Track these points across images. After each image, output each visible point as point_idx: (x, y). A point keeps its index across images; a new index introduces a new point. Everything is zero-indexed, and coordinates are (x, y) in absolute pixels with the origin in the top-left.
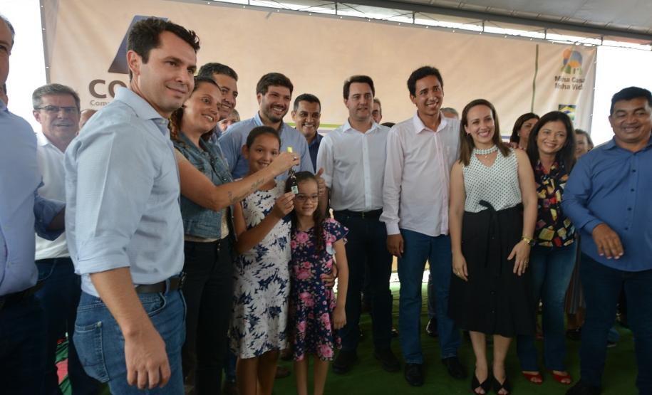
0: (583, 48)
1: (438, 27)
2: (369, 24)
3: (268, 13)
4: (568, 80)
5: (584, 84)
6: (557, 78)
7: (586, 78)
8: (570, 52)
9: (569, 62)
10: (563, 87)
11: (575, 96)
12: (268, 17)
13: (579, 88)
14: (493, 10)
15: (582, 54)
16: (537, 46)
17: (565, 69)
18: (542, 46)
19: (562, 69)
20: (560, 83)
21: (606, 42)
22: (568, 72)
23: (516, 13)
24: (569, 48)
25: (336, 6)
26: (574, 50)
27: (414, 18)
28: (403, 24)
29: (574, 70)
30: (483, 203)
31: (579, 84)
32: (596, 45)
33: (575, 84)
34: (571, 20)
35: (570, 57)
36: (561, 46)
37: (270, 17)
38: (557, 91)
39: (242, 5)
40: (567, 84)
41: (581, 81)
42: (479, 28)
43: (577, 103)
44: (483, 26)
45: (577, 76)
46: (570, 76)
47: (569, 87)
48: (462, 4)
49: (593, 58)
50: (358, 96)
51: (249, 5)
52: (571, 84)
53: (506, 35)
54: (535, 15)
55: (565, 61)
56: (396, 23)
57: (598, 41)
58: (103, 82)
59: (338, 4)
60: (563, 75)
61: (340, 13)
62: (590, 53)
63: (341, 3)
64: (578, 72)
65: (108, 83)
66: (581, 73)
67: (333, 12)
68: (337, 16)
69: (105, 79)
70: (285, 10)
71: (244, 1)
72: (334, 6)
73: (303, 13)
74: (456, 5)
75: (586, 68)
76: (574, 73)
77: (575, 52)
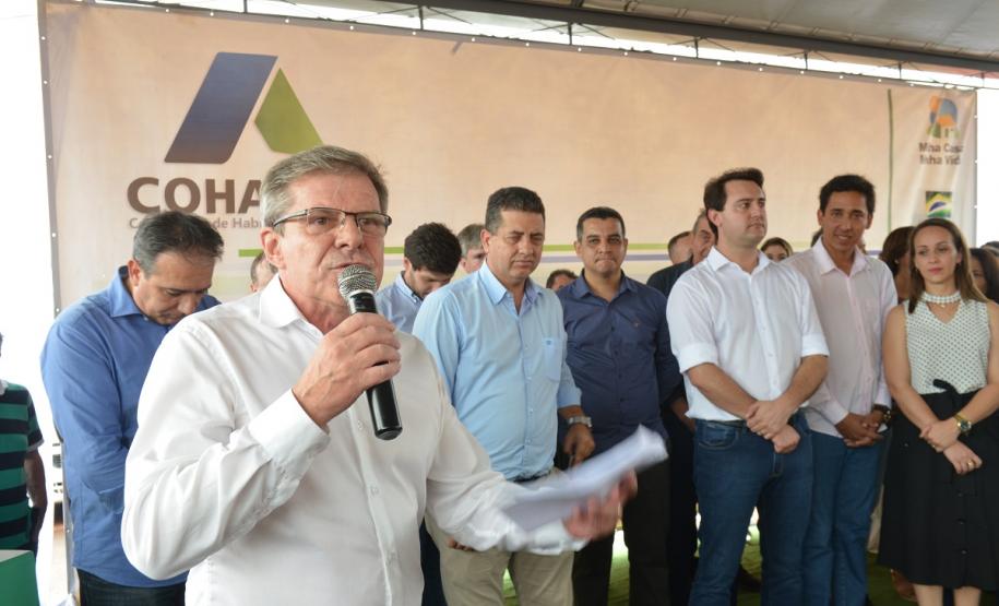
0: (957, 93)
1: (738, 62)
2: (625, 60)
3: (455, 43)
4: (937, 149)
5: (962, 155)
6: (922, 147)
7: (965, 145)
8: (939, 100)
9: (937, 118)
10: (932, 160)
11: (950, 176)
12: (455, 50)
13: (955, 161)
14: (823, 32)
15: (956, 103)
16: (889, 91)
17: (933, 130)
18: (897, 90)
19: (929, 131)
20: (927, 154)
22: (937, 135)
23: (856, 38)
24: (937, 93)
25: (570, 29)
26: (943, 97)
27: (696, 47)
28: (681, 59)
29: (947, 131)
30: (938, 383)
31: (954, 155)
32: (977, 88)
33: (949, 154)
34: (939, 48)
35: (939, 112)
36: (925, 91)
37: (458, 52)
38: (924, 167)
39: (411, 30)
40: (936, 155)
41: (957, 149)
43: (953, 188)
44: (806, 59)
45: (951, 141)
46: (941, 142)
47: (939, 161)
48: (775, 24)
49: (974, 110)
51: (422, 30)
52: (943, 155)
53: (843, 73)
54: (887, 40)
55: (933, 116)
56: (668, 57)
57: (976, 81)
58: (155, 182)
59: (575, 27)
60: (931, 140)
61: (576, 41)
62: (966, 101)
63: (579, 23)
64: (951, 134)
65: (163, 184)
66: (957, 136)
67: (564, 39)
68: (571, 47)
69: (156, 177)
70: (482, 38)
71: (413, 22)
72: (566, 30)
73: (517, 41)
74: (763, 24)
75: (964, 126)
76: (947, 135)
77: (946, 100)
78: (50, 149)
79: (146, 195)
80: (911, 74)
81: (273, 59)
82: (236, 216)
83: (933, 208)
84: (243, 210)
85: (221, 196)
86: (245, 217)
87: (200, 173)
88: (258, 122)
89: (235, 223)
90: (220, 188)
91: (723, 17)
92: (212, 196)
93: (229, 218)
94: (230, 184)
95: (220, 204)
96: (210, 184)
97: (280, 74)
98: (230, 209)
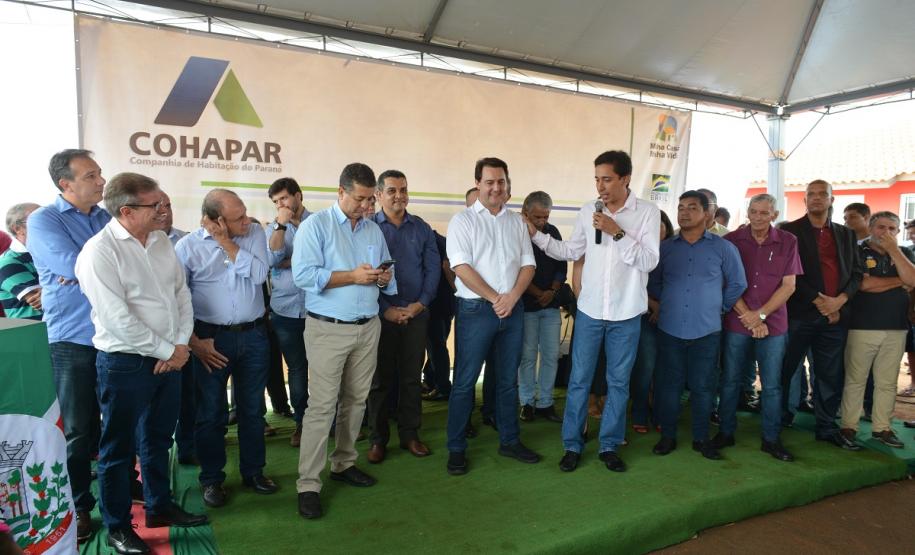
0: (678, 113)
1: (532, 84)
2: (457, 78)
3: (345, 60)
4: (662, 148)
5: (678, 153)
6: (652, 146)
7: (681, 146)
8: (665, 116)
9: (664, 128)
10: (658, 154)
11: (670, 164)
12: (346, 64)
13: (673, 156)
14: (589, 69)
16: (633, 109)
17: (660, 136)
18: (637, 109)
19: (657, 136)
20: (655, 150)
21: (701, 106)
22: (663, 138)
23: (611, 74)
24: (664, 112)
25: (422, 56)
26: (669, 115)
27: (505, 73)
28: (495, 80)
29: (669, 136)
31: (674, 153)
32: (692, 110)
33: (670, 151)
34: (667, 83)
35: (665, 123)
36: (656, 110)
37: (348, 66)
38: (653, 158)
39: (317, 50)
40: (661, 151)
41: (676, 149)
42: (573, 87)
43: (670, 173)
44: (578, 85)
45: (672, 143)
46: (665, 144)
47: (663, 156)
48: (557, 62)
49: (688, 125)
50: (491, 183)
51: (324, 50)
52: (665, 151)
53: (601, 95)
54: (631, 77)
55: (661, 127)
56: (486, 78)
57: (692, 106)
58: (147, 135)
59: (425, 55)
60: (658, 142)
61: (426, 64)
62: (684, 119)
63: (428, 53)
64: (672, 139)
65: (153, 137)
66: (676, 140)
67: (418, 62)
68: (422, 67)
69: (149, 132)
70: (365, 58)
71: (319, 45)
72: (420, 56)
73: (386, 62)
74: (550, 62)
75: (681, 135)
76: (669, 139)
77: (670, 117)
78: (80, 110)
79: (142, 143)
80: (647, 98)
81: (227, 63)
82: (200, 160)
83: (657, 185)
84: (205, 156)
85: (190, 147)
86: (206, 161)
87: (177, 132)
88: (216, 102)
89: (199, 165)
90: (190, 142)
91: (522, 55)
92: (184, 146)
93: (196, 161)
94: (196, 140)
95: (190, 152)
96: (183, 139)
97: (231, 72)
98: (196, 155)
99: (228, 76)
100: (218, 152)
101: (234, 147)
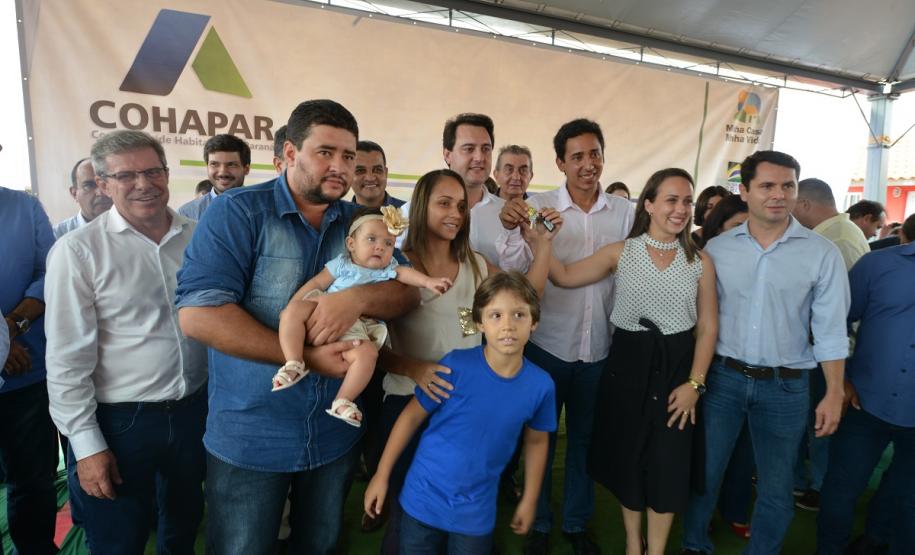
0: (762, 89)
1: (585, 51)
2: (493, 42)
3: (354, 18)
4: (742, 131)
5: (760, 137)
6: (729, 128)
7: (764, 129)
8: (747, 93)
9: (744, 108)
10: (736, 139)
12: (355, 23)
13: (755, 141)
14: (657, 33)
15: (761, 97)
16: (707, 84)
17: (739, 116)
18: (713, 83)
19: (735, 117)
20: (732, 133)
21: (790, 83)
22: (743, 120)
23: (684, 39)
24: (745, 88)
25: (451, 14)
26: (751, 91)
27: (553, 37)
28: (540, 45)
29: (751, 118)
31: (755, 137)
32: (779, 87)
33: (750, 135)
34: (751, 53)
35: (746, 100)
36: (736, 86)
37: (359, 24)
38: (728, 144)
39: (321, 4)
40: (740, 135)
41: (758, 132)
42: (635, 56)
44: (642, 53)
45: (754, 126)
46: (745, 126)
47: (742, 140)
48: (617, 23)
49: (774, 103)
51: (329, 4)
52: (745, 135)
53: (670, 67)
54: (708, 43)
55: (740, 105)
56: (529, 43)
57: (779, 82)
58: (112, 104)
59: (454, 12)
60: (737, 123)
61: (455, 23)
62: (770, 96)
63: (458, 10)
64: (754, 121)
65: (118, 106)
66: (758, 122)
67: (446, 22)
68: (450, 28)
69: (114, 101)
70: (378, 15)
72: (447, 14)
73: (407, 20)
74: (609, 22)
75: (765, 116)
76: (750, 121)
77: (752, 94)
79: (105, 114)
80: (726, 71)
81: (206, 19)
82: (178, 135)
83: (733, 174)
84: (183, 131)
85: (164, 119)
86: (185, 137)
87: (149, 101)
88: (195, 66)
89: (176, 141)
90: (164, 113)
91: (575, 14)
92: (158, 119)
93: (172, 136)
94: (172, 112)
95: (165, 126)
96: (156, 110)
97: (213, 30)
98: (173, 129)
99: (209, 35)
100: (199, 127)
101: (218, 120)
